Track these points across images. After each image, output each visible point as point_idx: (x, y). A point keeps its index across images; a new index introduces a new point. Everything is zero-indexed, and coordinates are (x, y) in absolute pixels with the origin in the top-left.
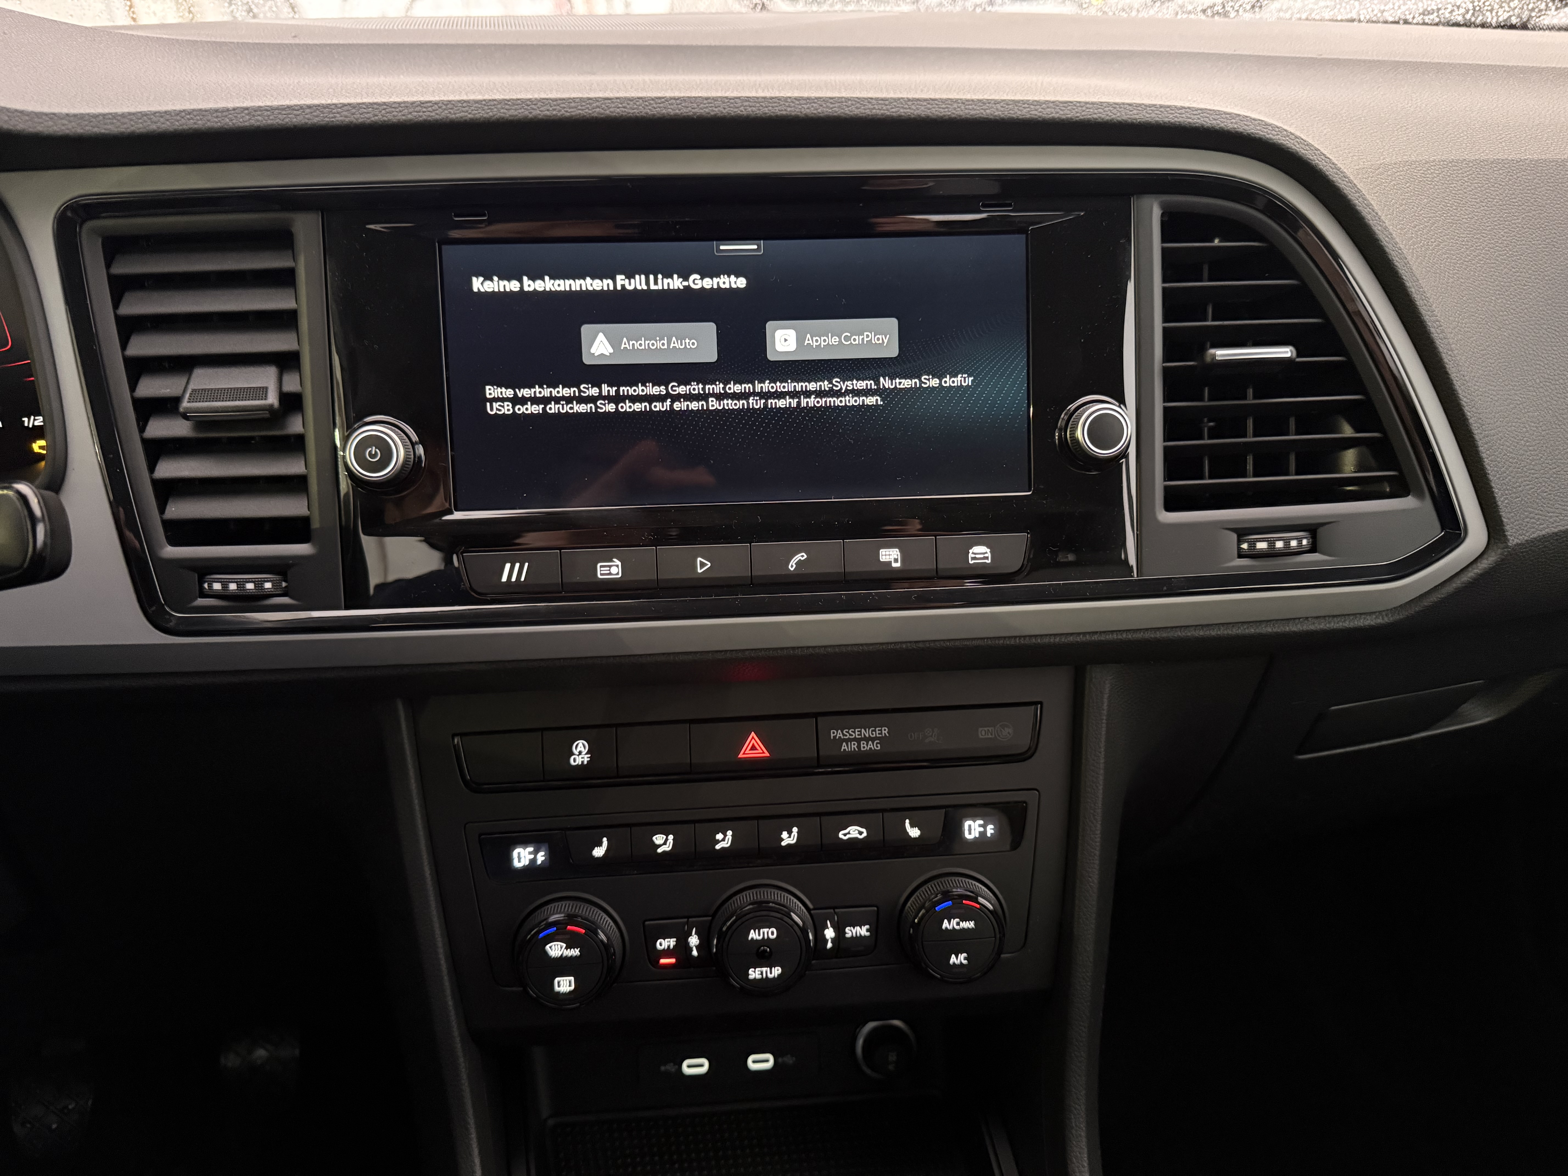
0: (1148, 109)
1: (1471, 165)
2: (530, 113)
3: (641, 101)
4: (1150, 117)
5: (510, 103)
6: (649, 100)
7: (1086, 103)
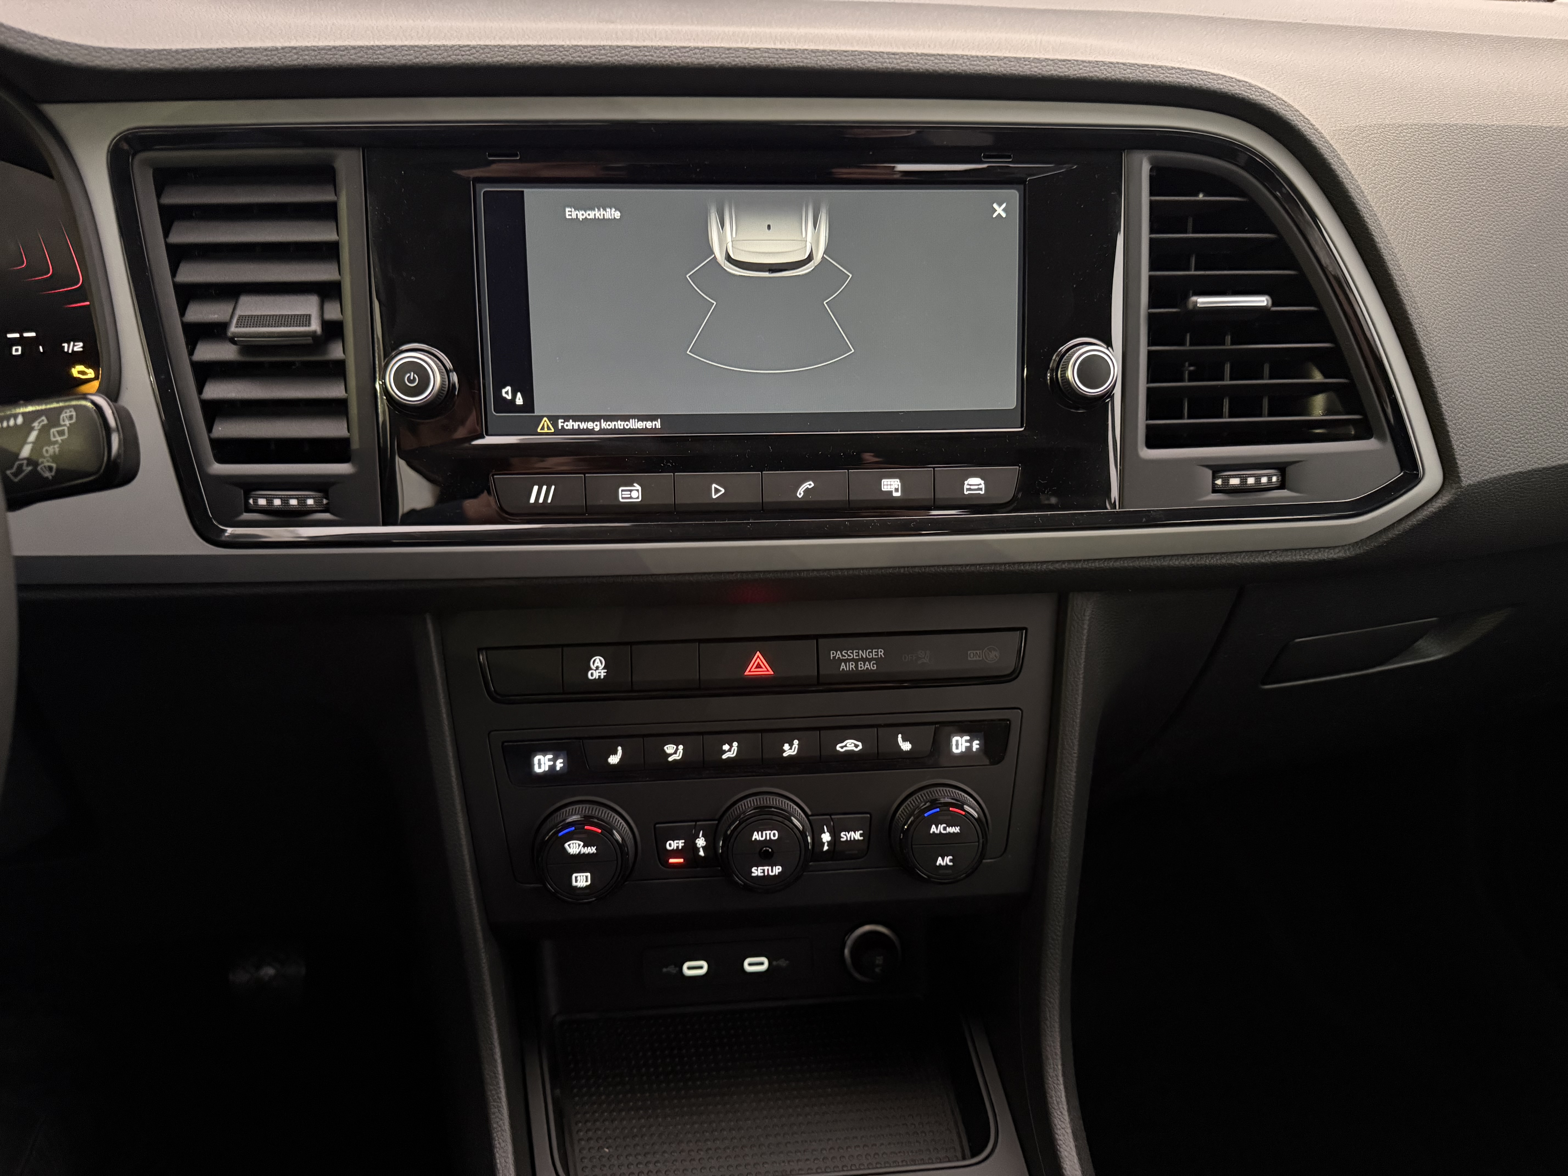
0: (1141, 68)
1: (1441, 129)
2: (563, 59)
3: (667, 50)
4: (1143, 76)
5: (543, 49)
6: (674, 49)
7: (1083, 62)
